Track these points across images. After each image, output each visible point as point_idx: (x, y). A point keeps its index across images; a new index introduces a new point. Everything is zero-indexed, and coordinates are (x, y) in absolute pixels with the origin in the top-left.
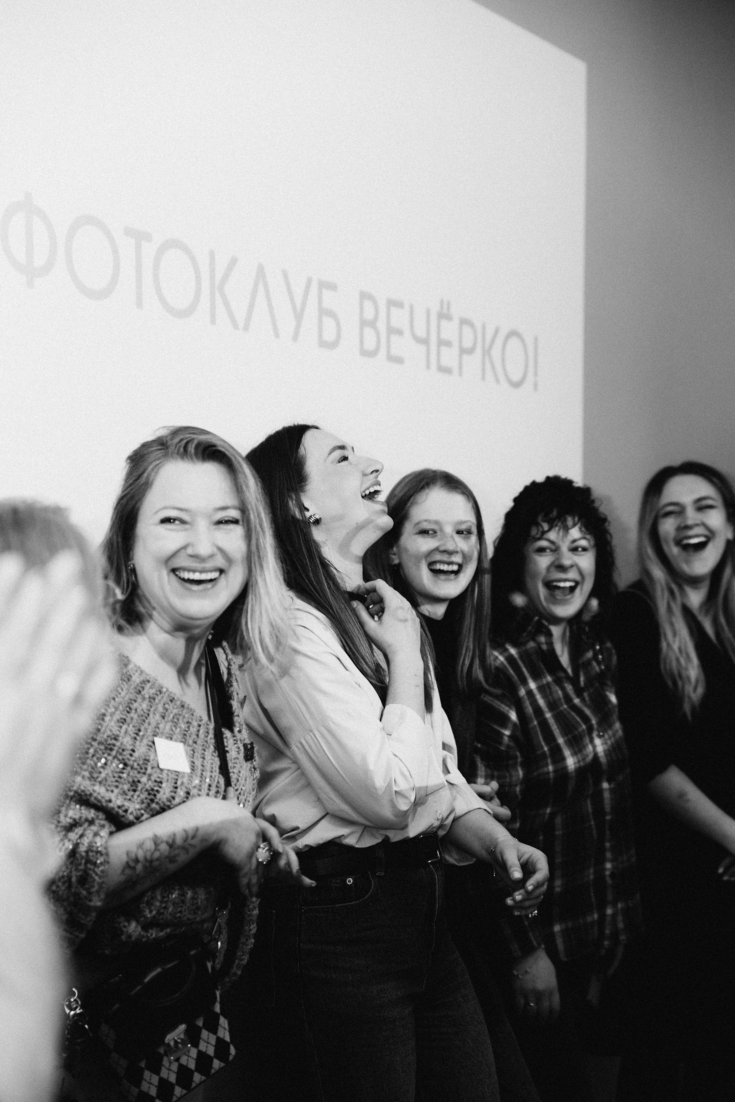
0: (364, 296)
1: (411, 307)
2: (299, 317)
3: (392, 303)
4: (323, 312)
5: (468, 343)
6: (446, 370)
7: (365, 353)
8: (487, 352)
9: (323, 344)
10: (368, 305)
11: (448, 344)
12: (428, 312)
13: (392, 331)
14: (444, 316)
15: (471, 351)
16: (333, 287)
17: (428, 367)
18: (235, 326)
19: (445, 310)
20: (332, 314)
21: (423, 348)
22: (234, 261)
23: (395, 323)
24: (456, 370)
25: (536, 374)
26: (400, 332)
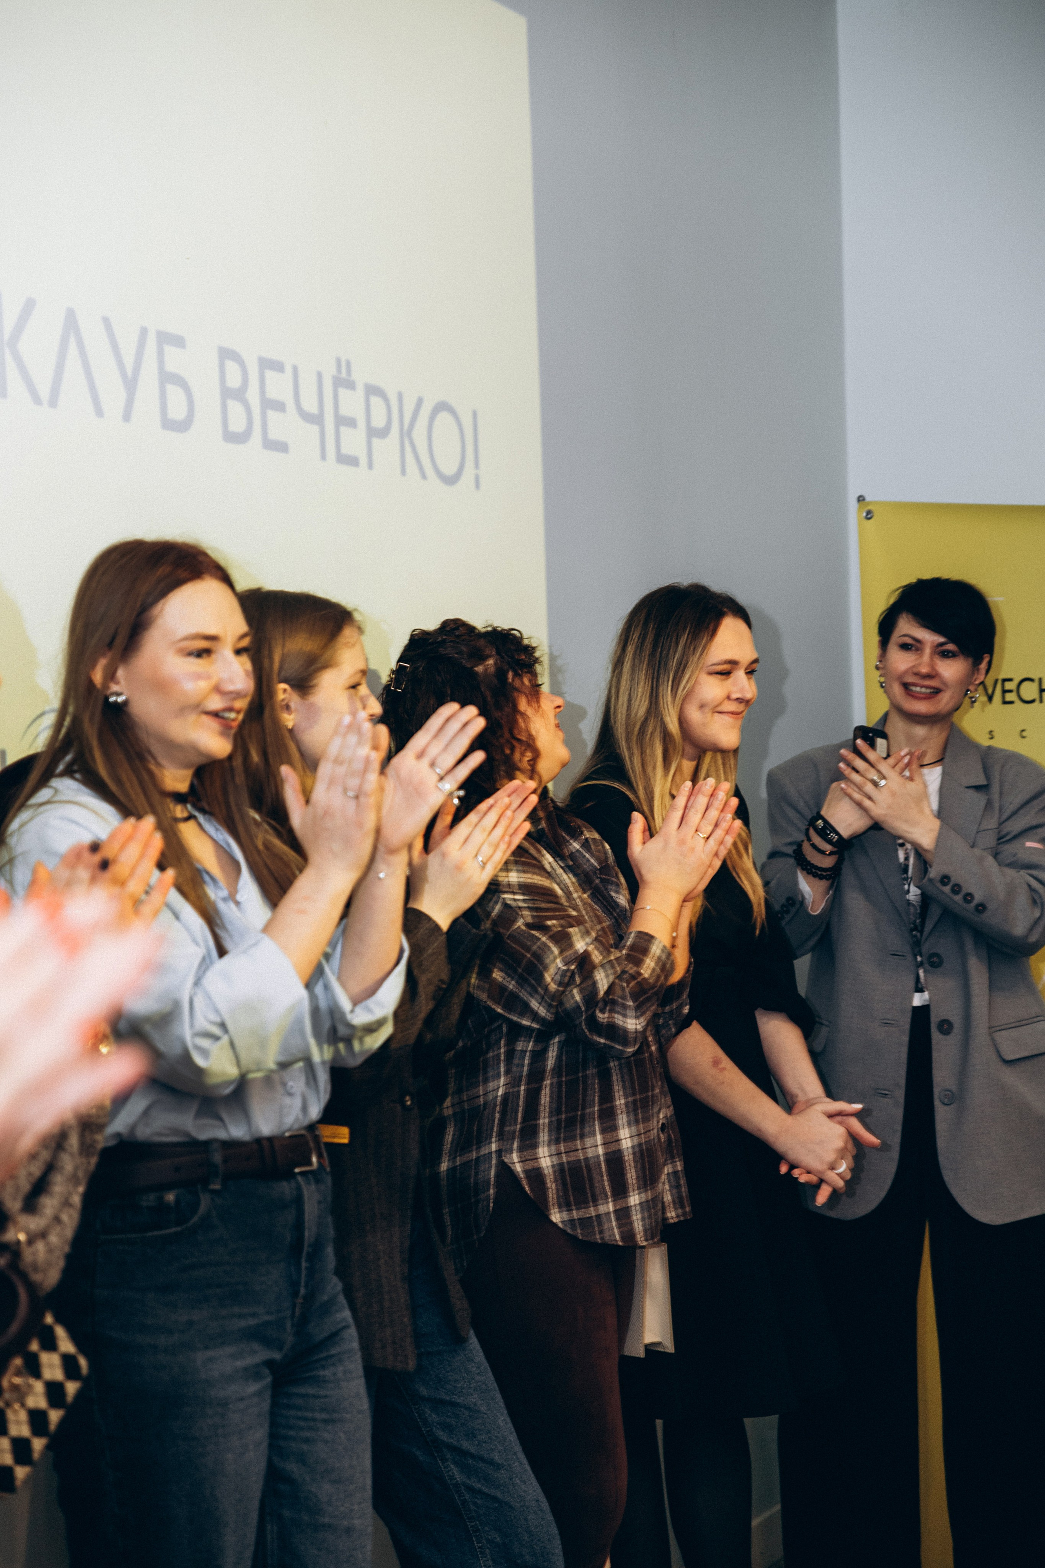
0: (226, 354)
1: (295, 369)
2: (131, 385)
3: (268, 364)
4: (167, 378)
5: (379, 421)
6: (352, 461)
7: (232, 437)
8: (406, 434)
9: (169, 424)
10: (232, 367)
11: (351, 423)
12: (320, 376)
13: (271, 405)
14: (344, 382)
15: (384, 433)
16: (179, 342)
17: (323, 457)
18: (37, 400)
19: (344, 374)
20: (180, 381)
21: (316, 428)
22: (29, 306)
23: (272, 393)
24: (363, 461)
25: (477, 465)
26: (280, 407)
